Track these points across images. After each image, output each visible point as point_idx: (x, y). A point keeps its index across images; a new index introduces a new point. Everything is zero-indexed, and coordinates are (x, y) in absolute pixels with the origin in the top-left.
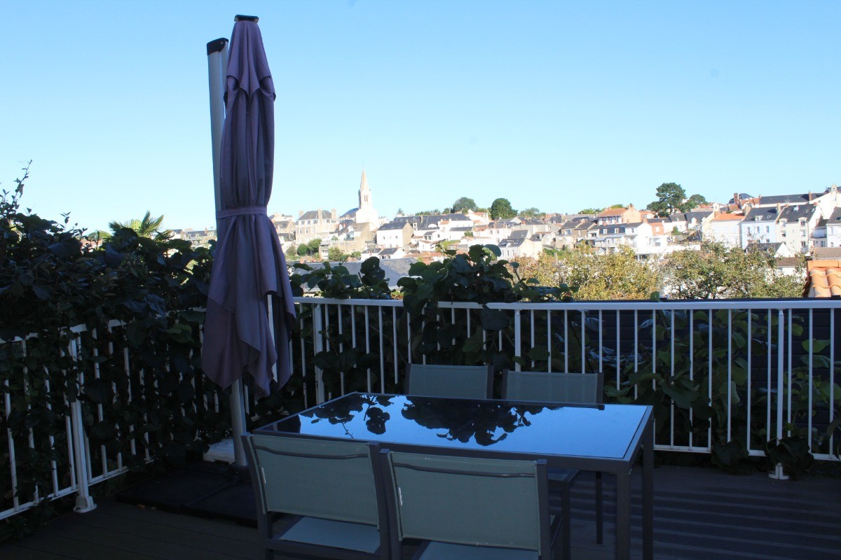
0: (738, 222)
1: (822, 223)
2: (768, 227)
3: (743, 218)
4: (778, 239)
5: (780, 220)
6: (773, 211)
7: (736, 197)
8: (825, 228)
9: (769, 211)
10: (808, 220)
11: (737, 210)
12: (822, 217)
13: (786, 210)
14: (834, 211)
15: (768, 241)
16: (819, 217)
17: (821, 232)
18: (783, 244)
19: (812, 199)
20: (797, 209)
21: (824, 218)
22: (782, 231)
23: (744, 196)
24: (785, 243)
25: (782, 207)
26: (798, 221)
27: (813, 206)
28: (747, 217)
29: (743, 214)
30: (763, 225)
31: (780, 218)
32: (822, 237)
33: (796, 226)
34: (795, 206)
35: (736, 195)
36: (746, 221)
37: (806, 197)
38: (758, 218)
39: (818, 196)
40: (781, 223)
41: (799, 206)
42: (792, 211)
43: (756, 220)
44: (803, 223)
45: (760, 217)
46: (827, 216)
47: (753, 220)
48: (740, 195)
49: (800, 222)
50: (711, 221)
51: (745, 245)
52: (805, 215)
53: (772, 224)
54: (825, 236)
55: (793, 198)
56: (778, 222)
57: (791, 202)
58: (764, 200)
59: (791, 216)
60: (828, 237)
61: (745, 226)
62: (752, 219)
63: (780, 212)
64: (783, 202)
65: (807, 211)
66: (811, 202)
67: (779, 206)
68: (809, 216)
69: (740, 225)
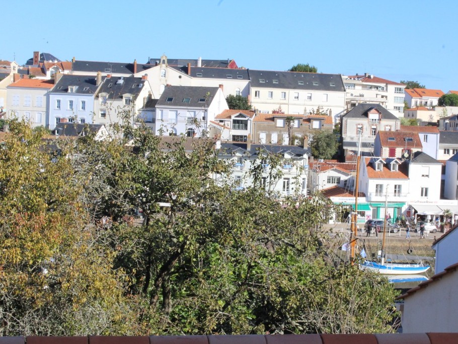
0: (45, 92)
1: (151, 103)
2: (84, 103)
3: (53, 87)
4: (98, 120)
5: (100, 94)
6: (92, 81)
7: (36, 57)
8: (154, 111)
9: (86, 81)
10: (135, 98)
11: (40, 75)
12: (150, 96)
13: (108, 81)
14: (165, 90)
15: (83, 121)
16: (147, 95)
17: (149, 115)
18: (103, 126)
19: (138, 72)
20: (121, 82)
21: (153, 98)
22: (101, 110)
23: (46, 57)
24: (105, 125)
25: (103, 78)
26: (122, 97)
27: (141, 81)
28: (57, 87)
29: (52, 82)
30: (78, 99)
31: (100, 92)
32: (150, 122)
33: (119, 105)
34: (120, 78)
35: (36, 53)
36: (56, 91)
37: (130, 68)
38: (72, 90)
39: (145, 67)
40: (100, 100)
41: (124, 78)
42: (116, 84)
43: (69, 91)
44: (128, 102)
45: (75, 88)
46: (157, 96)
47: (66, 90)
48: (42, 55)
49: (124, 100)
50: (9, 87)
51: (53, 125)
52: (131, 91)
53: (89, 99)
54: (153, 121)
55: (117, 67)
56: (97, 97)
57: (114, 72)
58: (78, 65)
59: (114, 90)
60: (157, 122)
61: (54, 98)
62: (63, 89)
63: (100, 83)
64: (102, 71)
65: (135, 86)
66: (138, 75)
67: (99, 75)
68: (136, 91)
69: (48, 96)
